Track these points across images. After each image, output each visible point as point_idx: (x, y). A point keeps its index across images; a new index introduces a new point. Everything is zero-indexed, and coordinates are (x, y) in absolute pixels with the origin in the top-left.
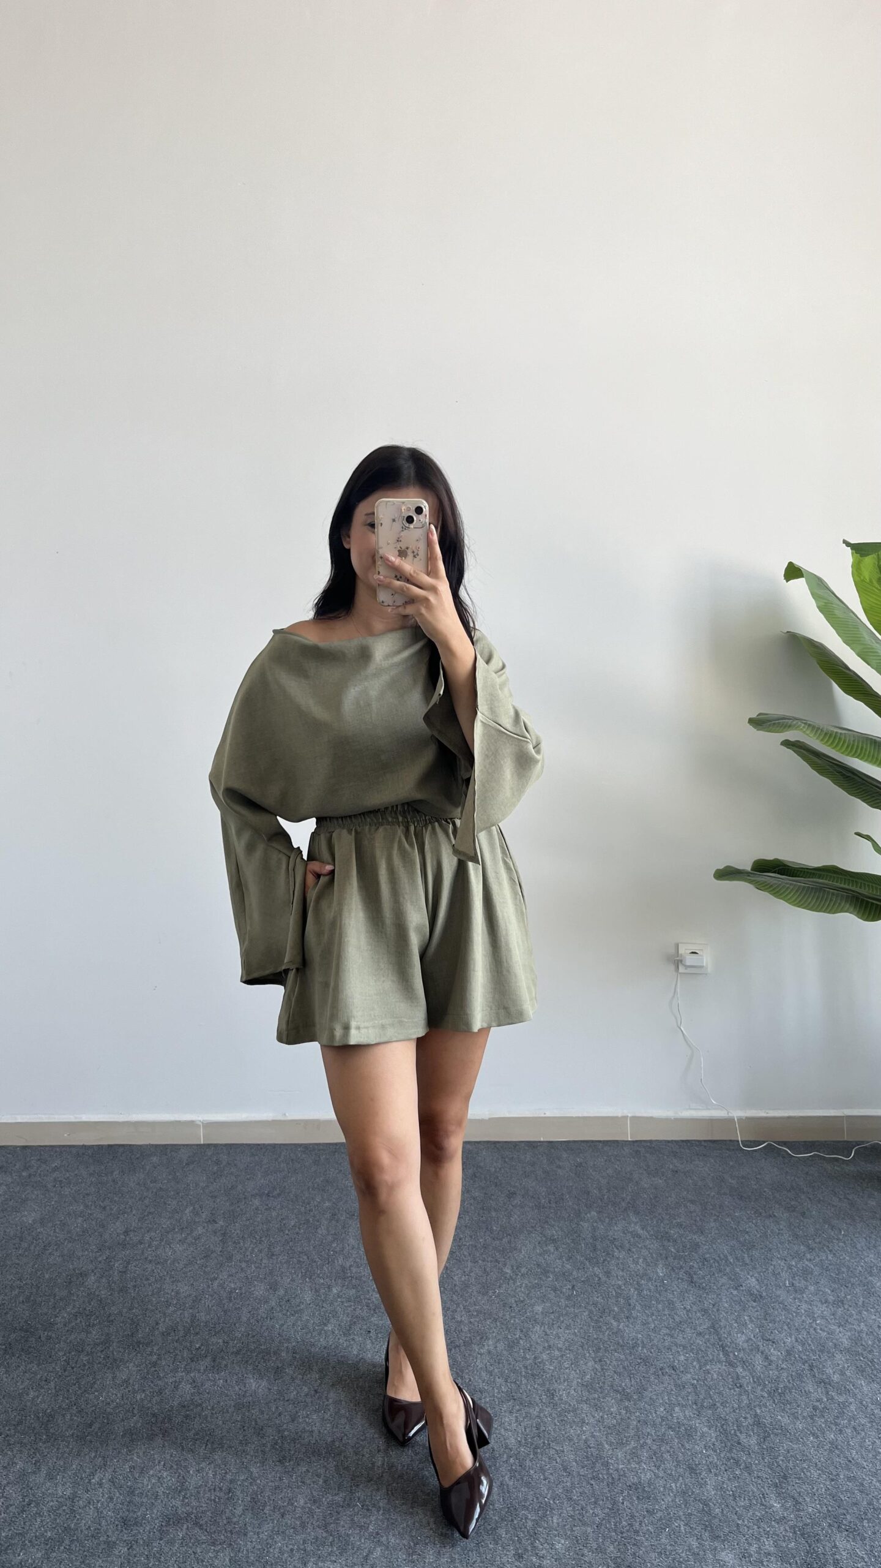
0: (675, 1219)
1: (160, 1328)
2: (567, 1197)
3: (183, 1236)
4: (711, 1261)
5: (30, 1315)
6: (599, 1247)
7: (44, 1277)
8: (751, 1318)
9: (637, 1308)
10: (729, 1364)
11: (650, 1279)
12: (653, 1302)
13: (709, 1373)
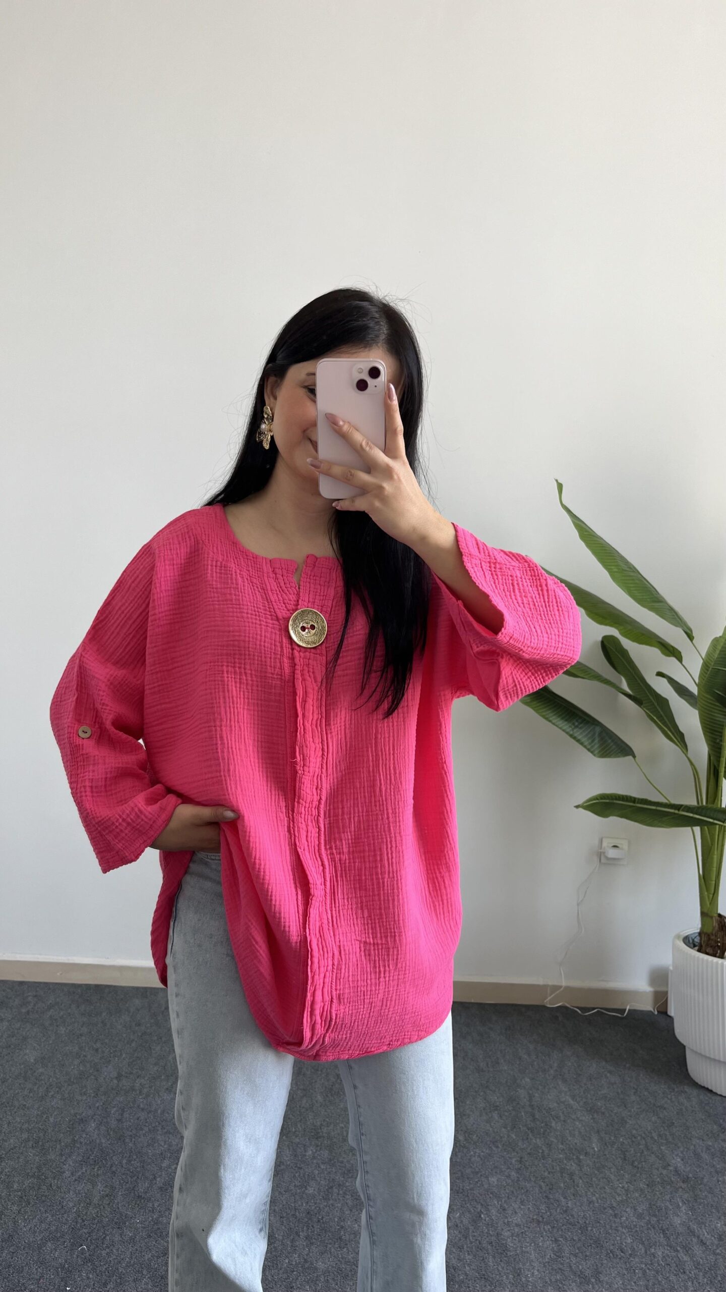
0: (600, 1091)
1: (158, 1183)
2: (502, 1061)
3: (170, 1084)
4: (639, 1138)
5: (40, 1161)
6: (537, 1117)
7: (49, 1120)
8: (683, 1201)
9: (580, 1185)
10: (671, 1247)
11: (586, 1154)
12: (594, 1179)
13: (654, 1257)
